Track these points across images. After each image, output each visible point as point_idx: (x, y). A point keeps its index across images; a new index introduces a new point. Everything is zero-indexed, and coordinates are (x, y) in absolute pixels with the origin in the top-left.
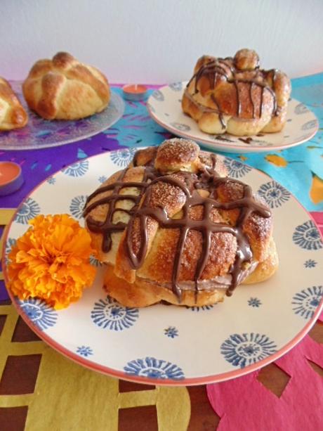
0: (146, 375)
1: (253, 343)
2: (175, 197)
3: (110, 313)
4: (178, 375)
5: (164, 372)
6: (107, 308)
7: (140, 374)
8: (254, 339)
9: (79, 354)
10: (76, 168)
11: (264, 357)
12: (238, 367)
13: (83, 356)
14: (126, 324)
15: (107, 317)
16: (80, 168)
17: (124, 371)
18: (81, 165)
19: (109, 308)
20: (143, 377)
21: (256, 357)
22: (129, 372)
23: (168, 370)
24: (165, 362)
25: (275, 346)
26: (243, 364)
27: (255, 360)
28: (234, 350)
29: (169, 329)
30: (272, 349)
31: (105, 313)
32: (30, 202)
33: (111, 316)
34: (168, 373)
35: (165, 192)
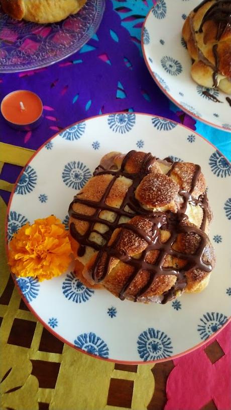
0: (86, 350)
1: (160, 342)
2: (139, 247)
3: (75, 285)
4: (105, 354)
5: (97, 349)
6: (74, 281)
7: (83, 348)
8: (161, 339)
9: (49, 325)
10: (73, 131)
11: (161, 358)
12: (142, 360)
13: (51, 327)
14: (84, 298)
15: (73, 289)
16: (77, 131)
17: (74, 344)
18: (78, 128)
19: (76, 281)
20: (84, 351)
21: (156, 355)
22: (76, 345)
23: (100, 348)
24: (101, 339)
25: (171, 352)
26: (147, 357)
27: (154, 358)
28: (146, 342)
29: (112, 309)
30: (168, 353)
31: (72, 285)
32: (30, 170)
33: (75, 289)
34: (100, 351)
35: (131, 242)
